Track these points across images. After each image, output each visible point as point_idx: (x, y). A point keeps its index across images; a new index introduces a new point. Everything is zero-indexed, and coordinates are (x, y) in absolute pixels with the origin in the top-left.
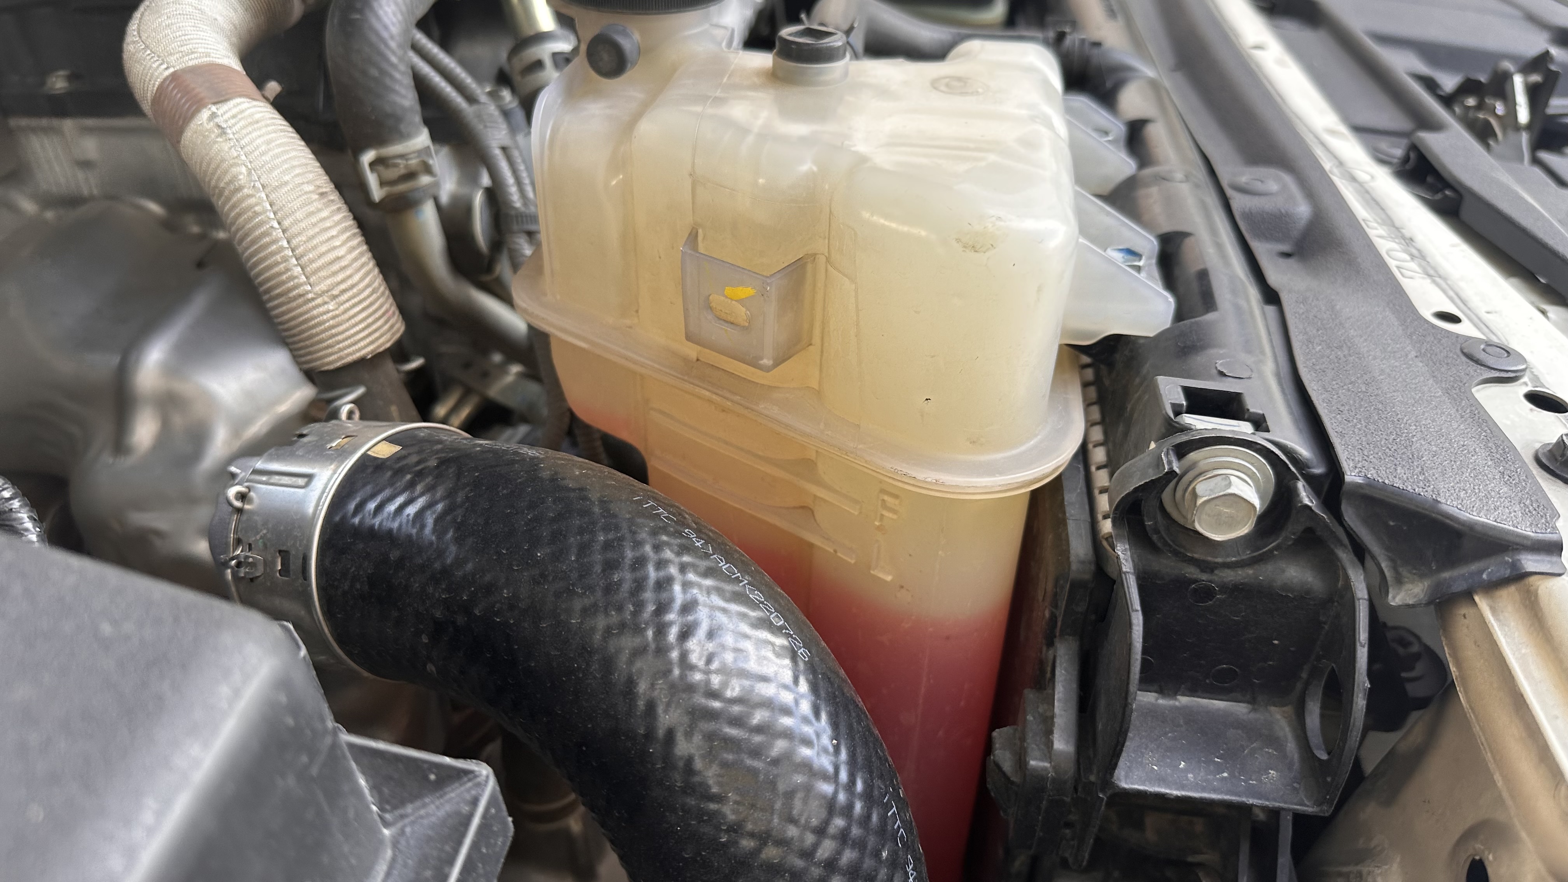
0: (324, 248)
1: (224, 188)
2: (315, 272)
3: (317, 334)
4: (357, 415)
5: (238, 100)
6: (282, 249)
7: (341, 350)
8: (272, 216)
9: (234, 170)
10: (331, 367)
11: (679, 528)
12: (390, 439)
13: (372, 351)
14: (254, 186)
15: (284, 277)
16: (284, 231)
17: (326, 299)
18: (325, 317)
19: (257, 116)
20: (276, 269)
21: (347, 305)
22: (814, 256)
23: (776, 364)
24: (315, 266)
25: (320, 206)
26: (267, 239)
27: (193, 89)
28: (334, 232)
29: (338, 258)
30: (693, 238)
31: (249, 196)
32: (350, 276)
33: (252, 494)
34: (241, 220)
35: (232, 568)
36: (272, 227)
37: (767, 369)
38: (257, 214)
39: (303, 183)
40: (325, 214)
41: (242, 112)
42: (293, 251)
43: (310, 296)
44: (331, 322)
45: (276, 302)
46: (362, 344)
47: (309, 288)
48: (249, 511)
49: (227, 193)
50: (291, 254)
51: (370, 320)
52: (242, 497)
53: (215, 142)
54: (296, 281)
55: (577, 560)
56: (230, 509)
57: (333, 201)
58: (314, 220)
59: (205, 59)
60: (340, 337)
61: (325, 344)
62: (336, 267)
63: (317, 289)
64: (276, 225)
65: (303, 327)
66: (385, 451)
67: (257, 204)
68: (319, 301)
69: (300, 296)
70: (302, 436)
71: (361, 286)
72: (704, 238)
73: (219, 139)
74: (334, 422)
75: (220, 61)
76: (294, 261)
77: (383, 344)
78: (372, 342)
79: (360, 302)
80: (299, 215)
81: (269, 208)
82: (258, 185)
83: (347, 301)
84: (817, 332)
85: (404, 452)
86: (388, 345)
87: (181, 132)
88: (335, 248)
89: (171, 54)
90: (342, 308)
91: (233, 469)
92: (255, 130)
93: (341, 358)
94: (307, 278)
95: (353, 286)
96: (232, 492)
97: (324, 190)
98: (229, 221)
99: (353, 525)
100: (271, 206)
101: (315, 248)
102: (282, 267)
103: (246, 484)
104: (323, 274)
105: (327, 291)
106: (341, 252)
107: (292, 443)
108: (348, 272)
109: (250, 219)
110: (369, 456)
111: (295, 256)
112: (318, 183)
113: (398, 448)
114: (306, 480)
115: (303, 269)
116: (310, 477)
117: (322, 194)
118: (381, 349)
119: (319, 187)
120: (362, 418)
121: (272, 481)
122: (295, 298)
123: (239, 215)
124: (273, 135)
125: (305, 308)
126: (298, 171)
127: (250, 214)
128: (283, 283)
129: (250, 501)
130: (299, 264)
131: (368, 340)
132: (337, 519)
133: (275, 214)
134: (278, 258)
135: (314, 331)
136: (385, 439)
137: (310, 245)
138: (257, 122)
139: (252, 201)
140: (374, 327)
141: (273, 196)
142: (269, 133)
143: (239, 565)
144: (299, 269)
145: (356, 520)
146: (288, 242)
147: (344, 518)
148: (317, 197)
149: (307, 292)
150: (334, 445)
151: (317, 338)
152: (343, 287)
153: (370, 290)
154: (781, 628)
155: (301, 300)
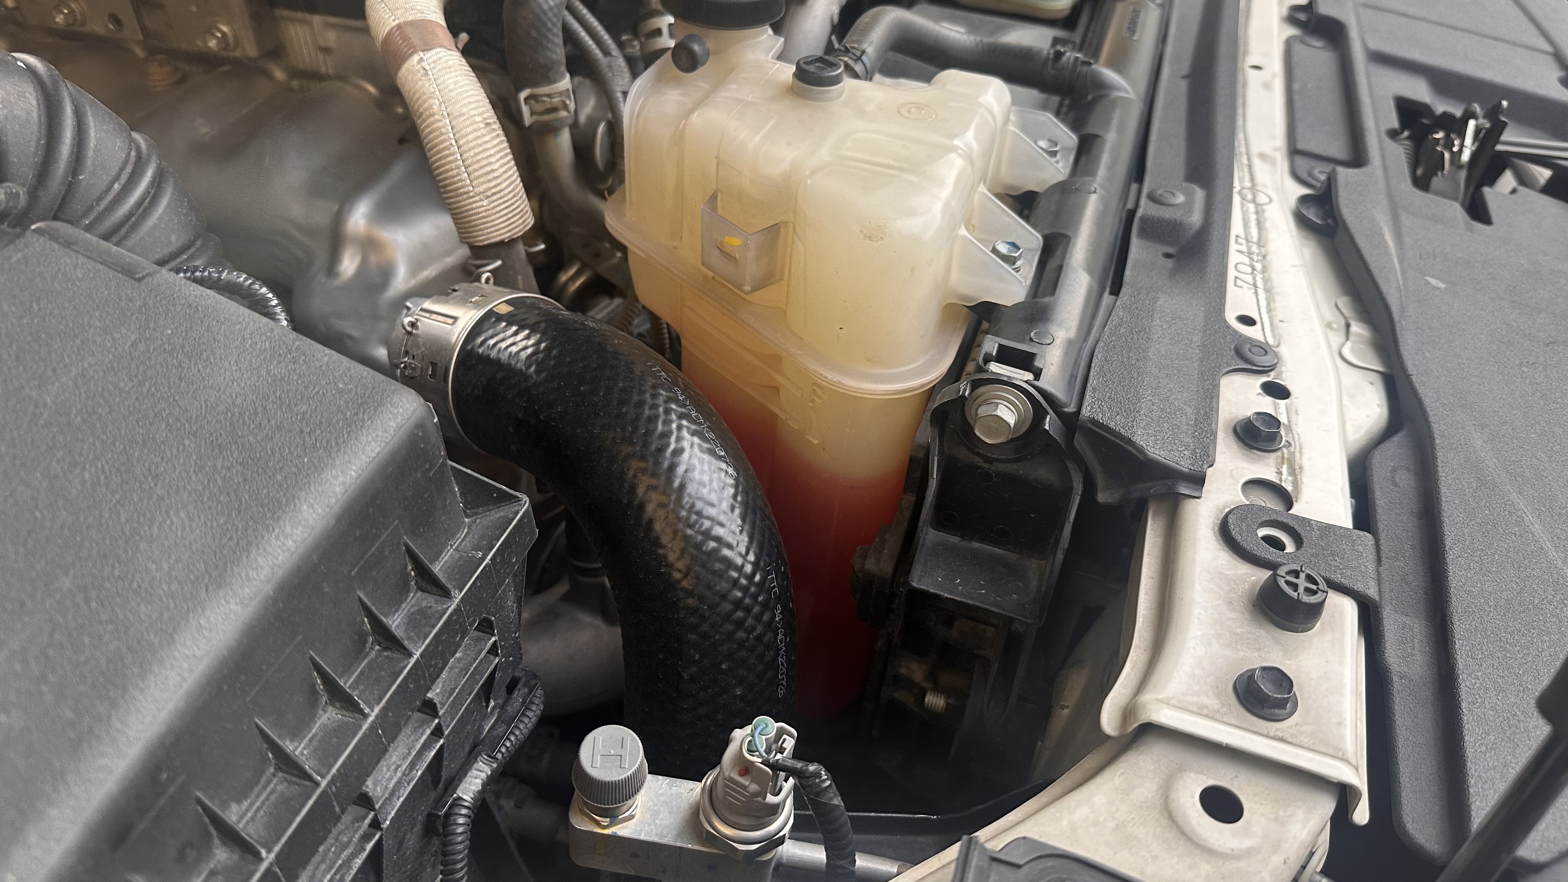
0: (484, 163)
1: (422, 113)
2: (477, 178)
3: (474, 220)
4: (492, 281)
5: (439, 50)
6: (456, 159)
7: (488, 233)
8: (452, 136)
9: (431, 101)
10: (480, 244)
11: (672, 386)
12: (507, 302)
13: (509, 237)
14: (442, 114)
15: (456, 179)
16: (459, 148)
17: (482, 198)
18: (480, 210)
19: (450, 63)
20: (451, 173)
21: (495, 203)
22: (786, 222)
23: (755, 289)
24: (477, 174)
25: (484, 133)
26: (447, 152)
27: (410, 38)
28: (492, 152)
29: (493, 171)
30: (714, 198)
31: (439, 121)
32: (500, 184)
33: (419, 324)
34: (431, 136)
35: (401, 368)
36: (451, 144)
37: (747, 293)
38: (442, 134)
39: (475, 115)
40: (487, 138)
41: (440, 58)
42: (463, 162)
43: (472, 194)
44: (484, 214)
45: (449, 195)
46: (503, 231)
47: (472, 189)
48: (416, 335)
49: (424, 116)
50: (462, 164)
51: (510, 215)
52: (413, 325)
53: (420, 80)
54: (463, 183)
55: (603, 396)
56: (404, 331)
57: (494, 129)
58: (479, 142)
59: (419, 15)
60: (488, 225)
61: (478, 228)
62: (490, 177)
63: (477, 190)
64: (454, 143)
65: (465, 214)
66: (505, 309)
67: (443, 127)
68: (477, 198)
69: (465, 193)
70: (454, 290)
71: (506, 191)
72: (722, 200)
73: (423, 78)
74: (476, 284)
75: (429, 17)
76: (463, 169)
77: (517, 232)
78: (509, 231)
79: (504, 202)
80: (470, 137)
81: (450, 130)
82: (445, 114)
83: (496, 200)
84: (787, 271)
85: (515, 312)
86: (520, 234)
87: (399, 68)
88: (491, 163)
89: (398, 9)
90: (492, 205)
91: (408, 304)
92: (447, 73)
93: (488, 239)
94: (471, 181)
95: (501, 191)
96: (407, 320)
97: (489, 121)
98: (423, 135)
99: (478, 353)
100: (452, 129)
101: (478, 161)
102: (455, 172)
103: (416, 317)
104: (481, 180)
105: (484, 192)
106: (495, 167)
107: (448, 294)
108: (499, 181)
109: (438, 137)
110: (493, 311)
111: (464, 165)
112: (485, 116)
113: (512, 309)
114: (453, 320)
115: (469, 175)
116: (455, 319)
117: (488, 124)
118: (515, 236)
119: (486, 119)
120: (495, 284)
121: (432, 318)
122: (461, 194)
123: (431, 133)
124: (459, 78)
125: (467, 202)
126: (472, 106)
127: (437, 133)
128: (455, 183)
129: (417, 328)
130: (466, 172)
131: (507, 229)
132: (469, 347)
133: (454, 135)
134: (453, 165)
135: (472, 218)
136: (505, 301)
137: (475, 160)
138: (450, 67)
139: (440, 124)
140: (512, 220)
141: (454, 123)
142: (456, 76)
143: (405, 367)
144: (466, 175)
145: (480, 351)
146: (461, 155)
147: (472, 348)
148: (483, 125)
149: (470, 192)
150: (473, 300)
151: (474, 223)
152: (494, 190)
153: (512, 194)
154: (722, 457)
155: (465, 196)
